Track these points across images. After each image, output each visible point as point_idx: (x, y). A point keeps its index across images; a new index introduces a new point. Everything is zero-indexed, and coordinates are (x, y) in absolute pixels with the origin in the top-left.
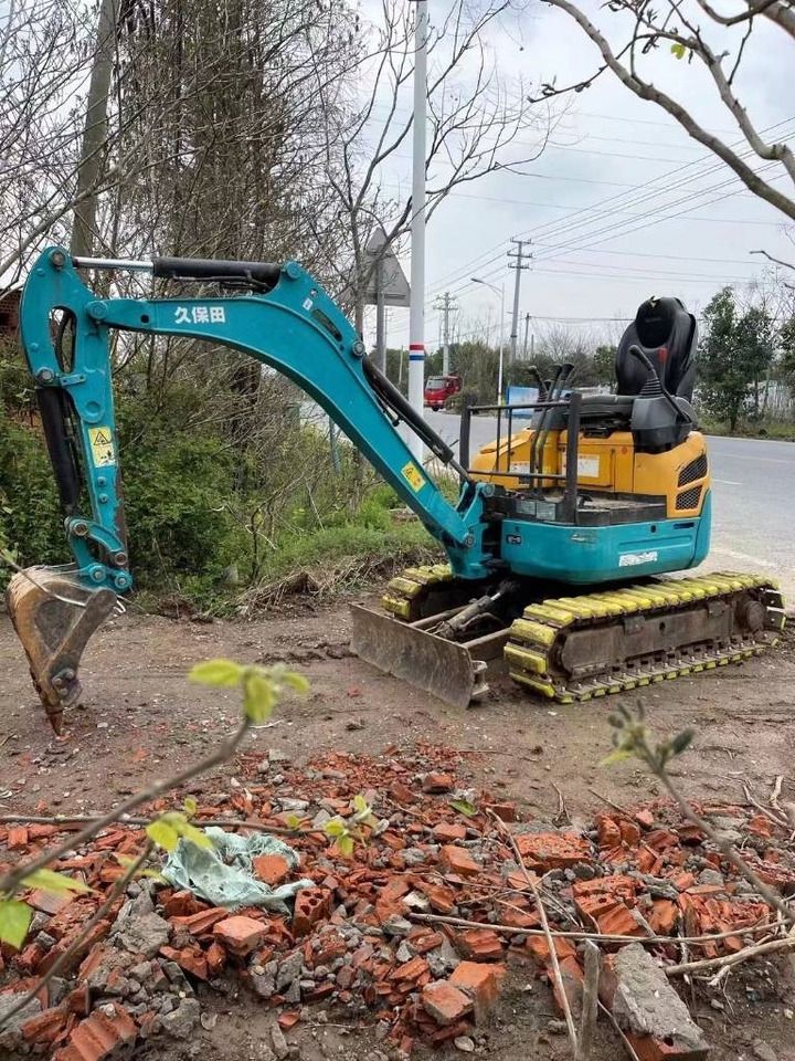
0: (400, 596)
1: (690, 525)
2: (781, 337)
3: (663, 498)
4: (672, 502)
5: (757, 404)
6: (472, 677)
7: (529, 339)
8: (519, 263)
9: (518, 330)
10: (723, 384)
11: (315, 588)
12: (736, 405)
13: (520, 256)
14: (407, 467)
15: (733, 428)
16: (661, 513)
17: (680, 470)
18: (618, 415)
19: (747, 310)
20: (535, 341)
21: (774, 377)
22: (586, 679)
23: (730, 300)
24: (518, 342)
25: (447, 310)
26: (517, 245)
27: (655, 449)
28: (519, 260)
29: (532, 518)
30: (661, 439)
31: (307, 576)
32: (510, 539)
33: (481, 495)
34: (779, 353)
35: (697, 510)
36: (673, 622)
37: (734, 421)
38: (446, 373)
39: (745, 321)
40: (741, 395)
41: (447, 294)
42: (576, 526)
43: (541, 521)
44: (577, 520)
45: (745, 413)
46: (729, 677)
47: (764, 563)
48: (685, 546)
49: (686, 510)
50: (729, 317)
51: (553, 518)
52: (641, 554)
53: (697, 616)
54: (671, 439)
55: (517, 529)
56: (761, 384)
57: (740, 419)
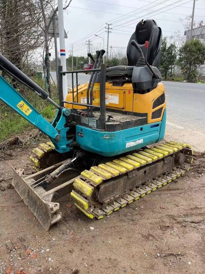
0: (36, 157)
1: (158, 125)
2: (179, 52)
3: (146, 115)
4: (150, 116)
5: (172, 72)
6: (50, 215)
7: (112, 53)
8: (108, 31)
9: (108, 51)
10: (163, 66)
11: (21, 142)
12: (166, 72)
13: (108, 28)
14: (20, 103)
15: (165, 78)
16: (145, 122)
17: (154, 101)
18: (126, 75)
19: (170, 45)
20: (113, 54)
21: (176, 64)
22: (110, 204)
23: (166, 41)
24: (108, 54)
25: (89, 45)
26: (108, 25)
27: (143, 92)
28: (108, 30)
29: (87, 126)
30: (145, 87)
31: (18, 138)
32: (79, 134)
33: (64, 115)
34: (178, 57)
35: (160, 119)
36: (150, 169)
37: (166, 76)
38: (90, 63)
39: (169, 48)
40: (168, 69)
41: (89, 40)
42: (106, 131)
43: (91, 127)
44: (106, 128)
45: (169, 74)
46: (173, 190)
47: (180, 127)
48: (155, 135)
49: (156, 119)
50: (165, 46)
51: (96, 127)
52: (136, 141)
53: (160, 164)
54: (150, 87)
55: (81, 130)
56: (173, 66)
57: (167, 76)
